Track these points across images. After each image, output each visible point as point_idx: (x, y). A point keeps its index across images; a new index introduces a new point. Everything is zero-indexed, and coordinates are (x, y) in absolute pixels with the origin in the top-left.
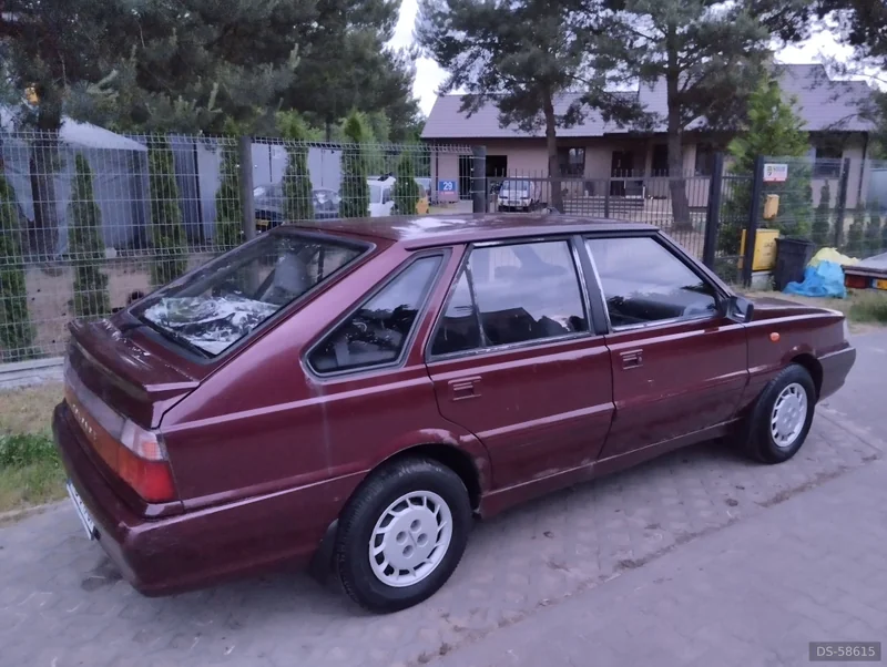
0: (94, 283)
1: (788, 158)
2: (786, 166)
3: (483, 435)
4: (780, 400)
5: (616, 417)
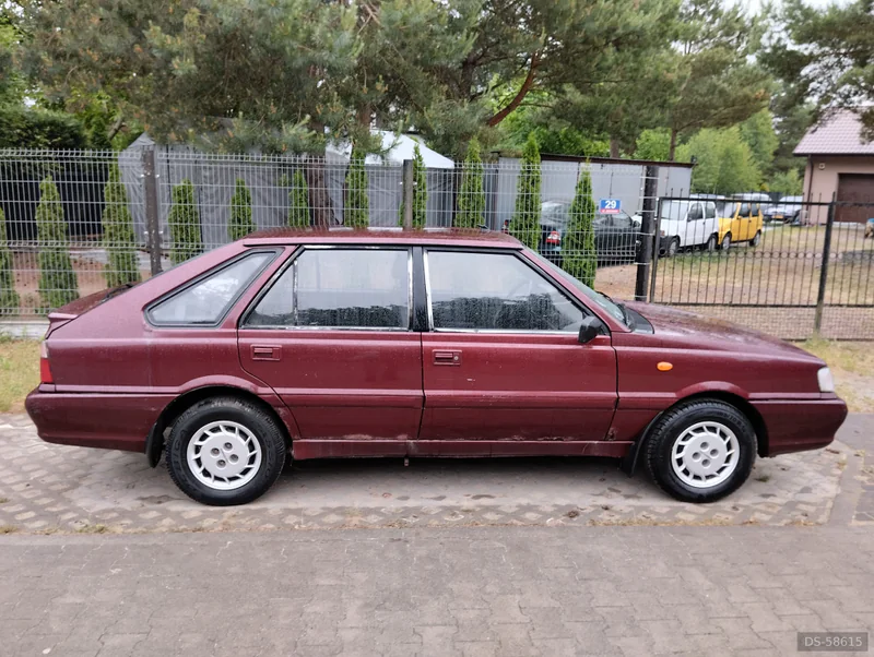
3: (280, 390)
4: (688, 436)
5: (426, 404)
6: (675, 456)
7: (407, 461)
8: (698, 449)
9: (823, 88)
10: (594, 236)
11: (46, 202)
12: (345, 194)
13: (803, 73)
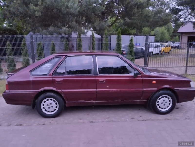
3: (63, 90)
4: (160, 99)
5: (98, 93)
6: (157, 103)
7: (93, 106)
8: (163, 102)
9: (184, 17)
10: (134, 52)
11: (8, 47)
12: (76, 44)
13: (179, 13)
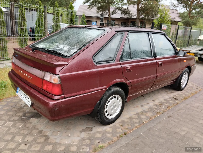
0: (3, 43)
1: (167, 24)
2: (166, 26)
3: (131, 81)
5: (157, 78)
